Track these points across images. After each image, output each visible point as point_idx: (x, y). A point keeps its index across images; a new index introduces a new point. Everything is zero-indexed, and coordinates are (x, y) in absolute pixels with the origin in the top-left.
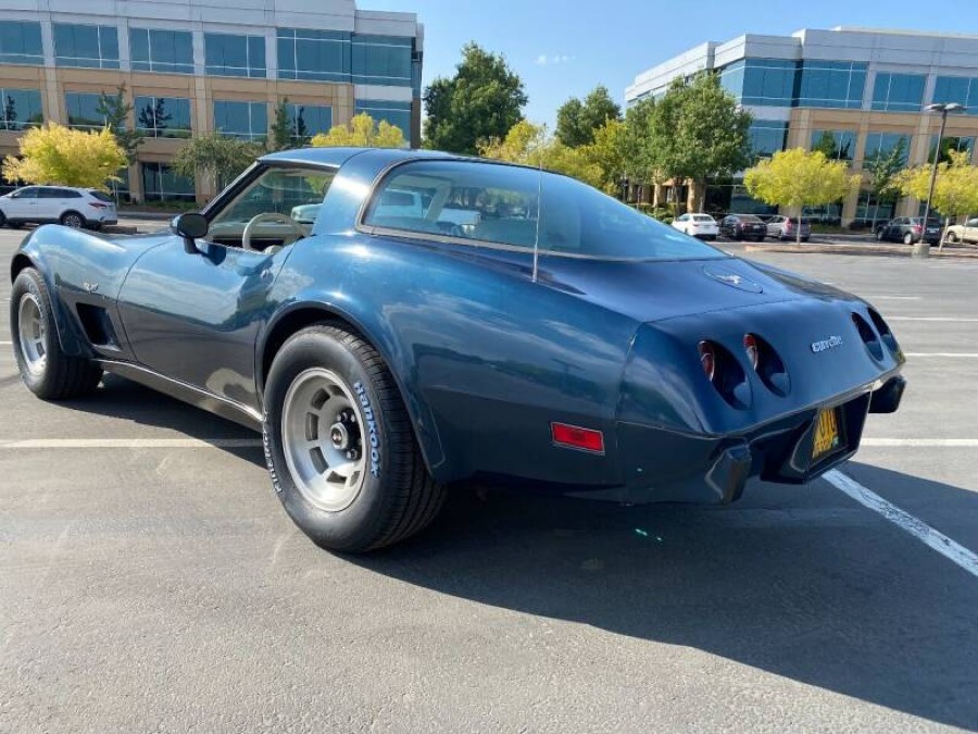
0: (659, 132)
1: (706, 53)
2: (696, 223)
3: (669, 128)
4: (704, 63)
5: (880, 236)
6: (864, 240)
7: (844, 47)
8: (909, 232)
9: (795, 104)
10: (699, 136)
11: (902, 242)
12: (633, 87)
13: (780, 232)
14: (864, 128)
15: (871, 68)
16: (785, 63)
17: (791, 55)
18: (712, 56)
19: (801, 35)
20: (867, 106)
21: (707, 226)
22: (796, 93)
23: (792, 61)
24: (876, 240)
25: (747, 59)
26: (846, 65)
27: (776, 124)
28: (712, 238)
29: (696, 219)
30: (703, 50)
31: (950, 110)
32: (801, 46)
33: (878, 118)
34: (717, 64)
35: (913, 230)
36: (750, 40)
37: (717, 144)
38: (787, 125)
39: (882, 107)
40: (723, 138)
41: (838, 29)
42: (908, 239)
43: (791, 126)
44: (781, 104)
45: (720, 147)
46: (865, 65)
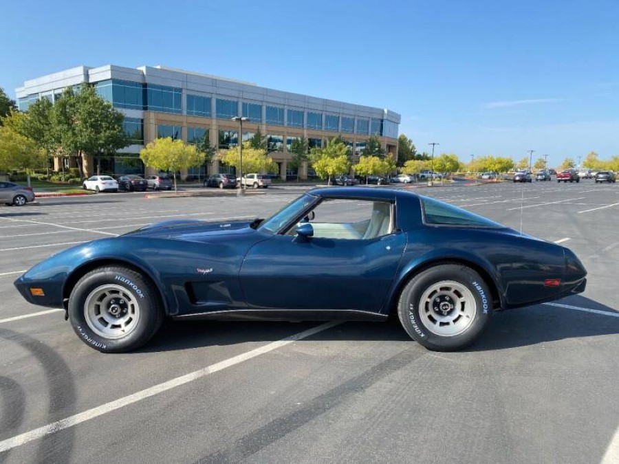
0: (60, 122)
1: (82, 73)
2: (104, 181)
3: (67, 120)
4: (81, 79)
5: (206, 184)
6: (198, 187)
7: (167, 78)
8: (221, 182)
9: (145, 109)
10: (92, 126)
11: (218, 187)
12: (22, 89)
13: (155, 185)
14: (185, 124)
15: (184, 91)
16: (136, 84)
17: (139, 80)
18: (87, 76)
19: (143, 69)
20: (185, 112)
21: (111, 184)
22: (145, 102)
23: (140, 84)
24: (204, 187)
25: (114, 80)
26: (170, 89)
27: (136, 120)
28: (114, 191)
29: (102, 179)
30: (80, 70)
31: (244, 121)
32: (143, 75)
33: (191, 119)
34: (91, 81)
35: (223, 181)
36: (113, 69)
37: (105, 131)
38: (142, 121)
39: (192, 113)
40: (108, 128)
41: (159, 67)
42: (221, 186)
43: (144, 121)
44: (137, 108)
45: (108, 133)
46: (180, 90)
